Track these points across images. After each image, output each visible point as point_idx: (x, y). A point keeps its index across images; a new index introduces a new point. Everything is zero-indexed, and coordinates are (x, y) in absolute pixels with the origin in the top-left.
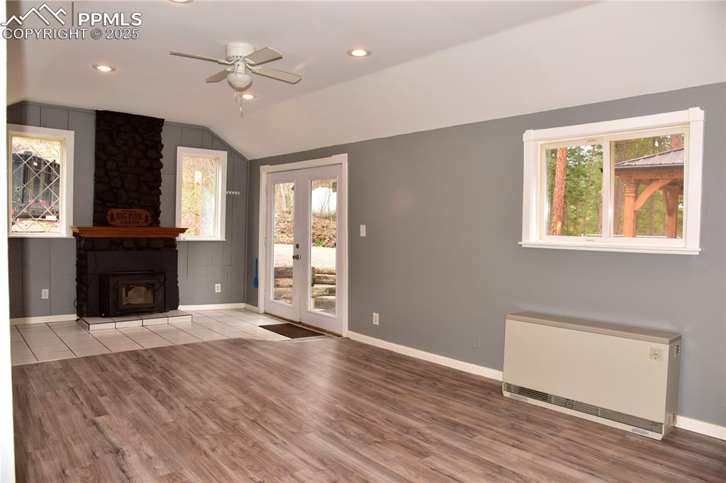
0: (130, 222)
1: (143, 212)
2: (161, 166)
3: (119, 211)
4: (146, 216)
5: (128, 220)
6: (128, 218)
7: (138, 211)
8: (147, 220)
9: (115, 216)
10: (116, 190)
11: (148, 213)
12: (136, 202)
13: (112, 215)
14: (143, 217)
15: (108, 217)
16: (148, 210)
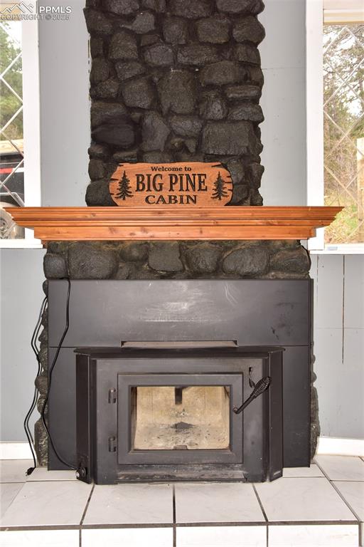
0: (172, 200)
1: (212, 172)
2: (261, 34)
3: (144, 168)
4: (219, 183)
5: (166, 193)
6: (167, 185)
7: (197, 167)
8: (219, 193)
9: (132, 183)
10: (137, 115)
11: (223, 171)
12: (192, 145)
13: (124, 182)
14: (210, 184)
15: (114, 187)
16: (225, 166)
